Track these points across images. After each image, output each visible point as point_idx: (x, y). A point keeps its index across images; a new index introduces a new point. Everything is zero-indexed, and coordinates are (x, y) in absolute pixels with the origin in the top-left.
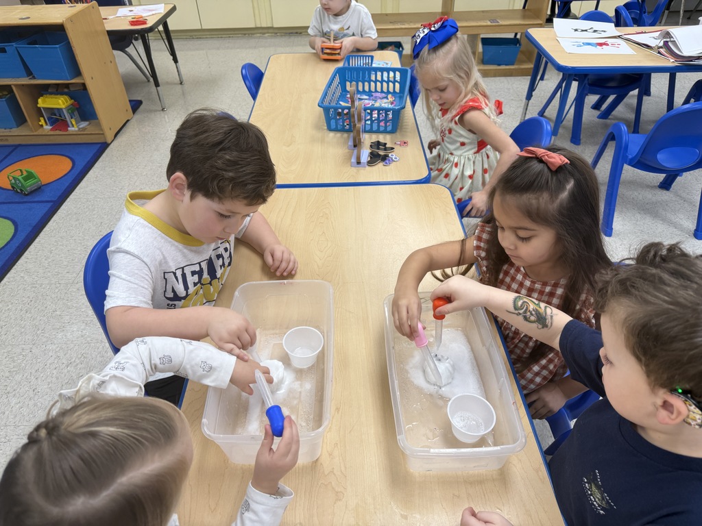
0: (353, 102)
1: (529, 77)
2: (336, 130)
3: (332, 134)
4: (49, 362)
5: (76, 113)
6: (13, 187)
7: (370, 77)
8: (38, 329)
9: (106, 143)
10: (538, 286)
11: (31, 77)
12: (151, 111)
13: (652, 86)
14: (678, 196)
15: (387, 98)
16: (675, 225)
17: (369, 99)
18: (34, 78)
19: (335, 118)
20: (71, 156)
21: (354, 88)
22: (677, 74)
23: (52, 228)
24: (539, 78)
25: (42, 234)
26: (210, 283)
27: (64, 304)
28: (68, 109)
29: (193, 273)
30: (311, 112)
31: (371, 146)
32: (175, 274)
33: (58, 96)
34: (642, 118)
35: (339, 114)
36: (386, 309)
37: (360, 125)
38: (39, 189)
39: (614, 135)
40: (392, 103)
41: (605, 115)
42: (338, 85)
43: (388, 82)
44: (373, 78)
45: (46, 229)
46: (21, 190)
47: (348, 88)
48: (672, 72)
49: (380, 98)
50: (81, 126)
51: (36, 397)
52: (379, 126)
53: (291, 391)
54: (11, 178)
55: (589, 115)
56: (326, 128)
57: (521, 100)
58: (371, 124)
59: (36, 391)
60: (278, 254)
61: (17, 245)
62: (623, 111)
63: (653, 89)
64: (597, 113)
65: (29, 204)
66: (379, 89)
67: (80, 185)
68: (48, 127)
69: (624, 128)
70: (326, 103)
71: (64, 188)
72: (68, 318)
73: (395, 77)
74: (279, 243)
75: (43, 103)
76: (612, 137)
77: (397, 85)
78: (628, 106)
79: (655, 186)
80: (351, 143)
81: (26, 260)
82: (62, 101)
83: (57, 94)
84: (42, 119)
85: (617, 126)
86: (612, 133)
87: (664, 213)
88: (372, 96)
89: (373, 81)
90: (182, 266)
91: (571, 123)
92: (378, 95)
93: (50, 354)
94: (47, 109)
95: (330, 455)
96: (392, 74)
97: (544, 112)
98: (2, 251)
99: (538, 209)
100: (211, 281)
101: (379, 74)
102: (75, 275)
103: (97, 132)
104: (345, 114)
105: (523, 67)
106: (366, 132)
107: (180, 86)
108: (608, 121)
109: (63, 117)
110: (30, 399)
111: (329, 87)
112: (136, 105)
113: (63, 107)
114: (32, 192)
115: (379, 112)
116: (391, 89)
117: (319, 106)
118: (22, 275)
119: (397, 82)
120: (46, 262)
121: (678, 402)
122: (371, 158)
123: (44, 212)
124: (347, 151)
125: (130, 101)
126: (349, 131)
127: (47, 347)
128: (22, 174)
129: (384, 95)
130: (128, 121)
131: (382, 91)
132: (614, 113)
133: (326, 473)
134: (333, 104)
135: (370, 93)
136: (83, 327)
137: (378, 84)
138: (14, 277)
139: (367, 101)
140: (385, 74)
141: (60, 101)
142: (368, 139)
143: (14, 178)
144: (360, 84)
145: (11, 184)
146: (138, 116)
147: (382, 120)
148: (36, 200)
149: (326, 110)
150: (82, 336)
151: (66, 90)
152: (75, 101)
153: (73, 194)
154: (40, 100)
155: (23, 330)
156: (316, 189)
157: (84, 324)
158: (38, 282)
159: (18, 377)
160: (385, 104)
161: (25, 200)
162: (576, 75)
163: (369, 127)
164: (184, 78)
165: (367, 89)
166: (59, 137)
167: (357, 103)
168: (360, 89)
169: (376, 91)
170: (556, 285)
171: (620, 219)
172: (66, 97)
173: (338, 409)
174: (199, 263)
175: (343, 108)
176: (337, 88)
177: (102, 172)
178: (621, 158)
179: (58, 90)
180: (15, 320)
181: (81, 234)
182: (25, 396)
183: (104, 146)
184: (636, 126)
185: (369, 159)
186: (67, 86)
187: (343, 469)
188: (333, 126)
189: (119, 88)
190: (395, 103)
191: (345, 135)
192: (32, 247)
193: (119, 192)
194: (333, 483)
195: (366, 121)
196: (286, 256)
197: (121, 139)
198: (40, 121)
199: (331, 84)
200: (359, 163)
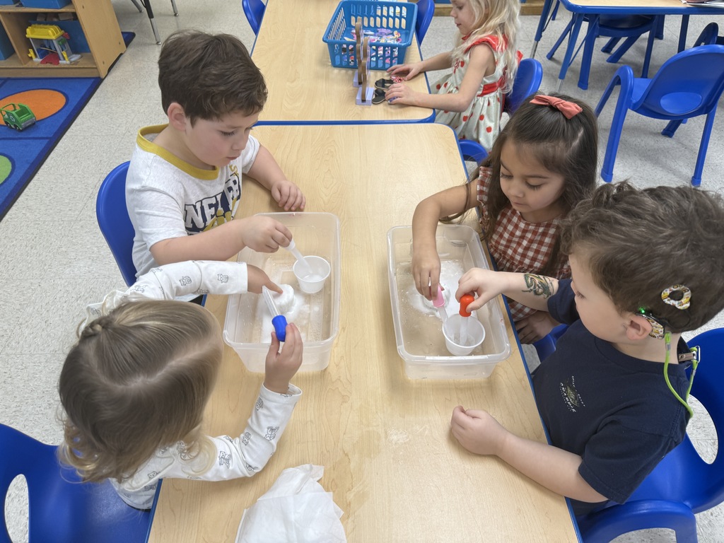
0: (358, 37)
1: (540, 16)
2: (340, 66)
3: (336, 71)
4: (58, 296)
5: (67, 45)
6: (6, 122)
7: (375, 12)
8: (45, 265)
9: (99, 77)
10: (531, 227)
11: (17, 4)
12: (145, 44)
13: (665, 28)
14: (680, 143)
15: (392, 34)
16: (674, 172)
17: (374, 35)
18: (21, 5)
19: (340, 54)
20: (64, 91)
21: (359, 23)
22: (690, 16)
23: (50, 166)
24: (549, 17)
25: (41, 171)
26: (224, 215)
27: (68, 240)
28: (59, 40)
29: (210, 206)
30: (315, 46)
31: (376, 83)
32: (195, 207)
33: (48, 26)
34: (652, 62)
35: (344, 50)
36: (389, 240)
37: (365, 62)
38: (33, 125)
39: (620, 80)
40: (398, 40)
41: (615, 59)
42: (343, 20)
43: (394, 18)
44: (379, 13)
45: (44, 166)
46: (15, 126)
47: (353, 23)
48: (685, 14)
49: (386, 34)
50: (73, 60)
51: (49, 329)
52: (384, 63)
53: (300, 313)
54: (4, 113)
55: (599, 57)
56: (330, 64)
57: (531, 41)
58: (377, 61)
59: (48, 322)
60: (285, 190)
61: (16, 182)
62: (633, 55)
63: (666, 32)
64: (607, 56)
65: (25, 141)
66: (385, 25)
67: (75, 122)
68: (37, 60)
69: (630, 72)
70: (330, 39)
71: (59, 125)
72: (73, 254)
73: (401, 12)
74: (285, 179)
75: (33, 33)
76: (617, 81)
77: (404, 21)
78: (639, 49)
79: (658, 133)
80: (356, 80)
81: (27, 197)
82: (52, 31)
83: (47, 24)
84: (31, 50)
85: (623, 70)
86: (618, 76)
87: (664, 160)
88: (378, 32)
89: (378, 16)
90: (201, 199)
91: (580, 67)
92: (384, 31)
93: (59, 288)
94: (36, 40)
95: (337, 366)
96: (398, 9)
97: (553, 54)
98: (2, 187)
99: (554, 157)
100: (224, 214)
101: (385, 9)
102: (77, 212)
103: (89, 66)
104: (350, 50)
105: (534, 5)
106: (371, 69)
107: (174, 17)
108: (618, 65)
109: (53, 49)
110: (43, 330)
111: (334, 21)
112: (129, 38)
113: (53, 38)
114: (26, 128)
115: (384, 48)
116: (397, 26)
117: (324, 41)
118: (24, 212)
119: (404, 18)
120: (48, 199)
121: (643, 321)
122: (376, 96)
123: (41, 149)
124: (352, 88)
125: (122, 33)
126: (354, 67)
127: (56, 282)
128: (15, 110)
129: (389, 31)
130: (121, 54)
131: (388, 27)
132: (623, 56)
133: (334, 380)
134: (338, 39)
135: (375, 29)
136: (89, 263)
137: (384, 19)
138: (15, 214)
139: (372, 37)
140: (391, 9)
141: (50, 31)
142: (373, 77)
143: (7, 113)
144: (366, 19)
145: (4, 119)
146: (130, 50)
147: (388, 57)
148: (31, 136)
149: (331, 45)
150: (89, 272)
151: (55, 20)
152: (65, 32)
153: (69, 130)
154: (28, 30)
155: (30, 265)
156: (322, 126)
157: (91, 260)
158: (41, 219)
159: (29, 310)
160: (391, 40)
161: (19, 136)
162: (586, 15)
163: (375, 63)
164: (179, 9)
165: (372, 24)
166: (50, 71)
167: (362, 39)
168: (366, 24)
169: (382, 27)
170: (548, 226)
171: (621, 165)
172: (56, 27)
173: (344, 329)
174: (215, 196)
175: (348, 44)
176: (341, 22)
177: (97, 109)
178: (625, 102)
179: (47, 19)
180: (22, 255)
181: (80, 172)
182: (38, 327)
183: (98, 82)
184: (644, 71)
185: (374, 97)
186: (56, 15)
187: (348, 377)
188: (338, 62)
189: (111, 18)
190: (401, 40)
191: (350, 72)
192: (31, 184)
193: (117, 130)
194: (340, 389)
195: (371, 57)
196: (293, 191)
197: (116, 74)
198: (29, 53)
199: (335, 19)
200: (364, 101)
